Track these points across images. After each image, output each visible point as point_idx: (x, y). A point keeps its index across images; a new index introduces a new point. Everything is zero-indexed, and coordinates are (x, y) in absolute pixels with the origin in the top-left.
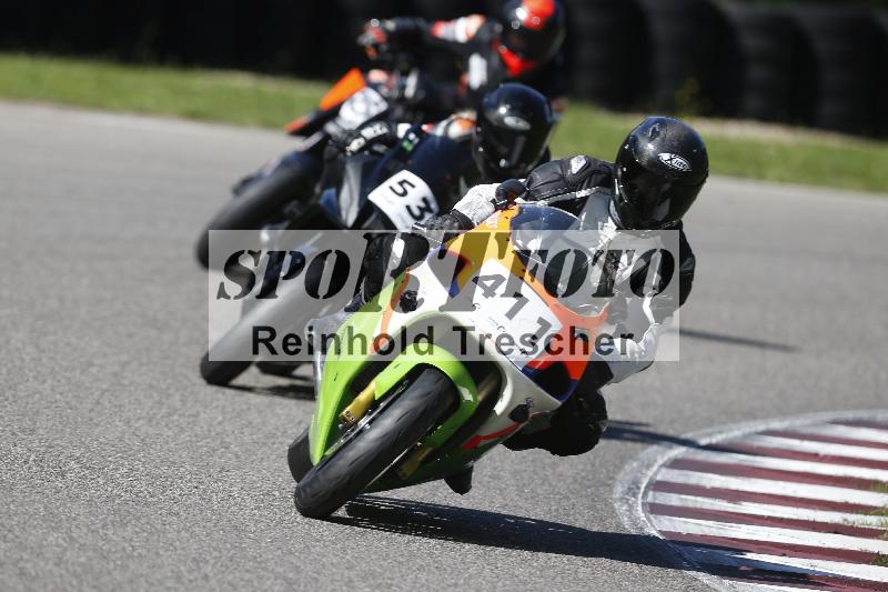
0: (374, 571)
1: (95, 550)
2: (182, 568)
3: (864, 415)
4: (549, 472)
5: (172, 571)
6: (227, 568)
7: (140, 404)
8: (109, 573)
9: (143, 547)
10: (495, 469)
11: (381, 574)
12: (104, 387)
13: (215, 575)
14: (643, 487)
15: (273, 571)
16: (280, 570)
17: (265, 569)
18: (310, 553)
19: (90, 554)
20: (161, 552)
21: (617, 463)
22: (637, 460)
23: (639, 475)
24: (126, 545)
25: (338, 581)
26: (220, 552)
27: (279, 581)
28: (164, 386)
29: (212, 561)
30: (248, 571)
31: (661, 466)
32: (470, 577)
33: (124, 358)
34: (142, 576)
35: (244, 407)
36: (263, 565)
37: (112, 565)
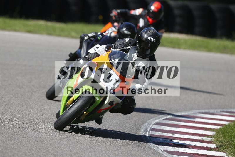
0: (78, 152)
1: (4, 147)
2: (27, 152)
3: (207, 111)
4: (124, 126)
5: (24, 153)
6: (39, 151)
7: (15, 108)
8: (7, 153)
9: (16, 146)
10: (109, 125)
11: (79, 153)
12: (6, 103)
13: (35, 154)
14: (149, 130)
15: (51, 152)
16: (52, 152)
17: (49, 152)
18: (60, 148)
19: (2, 148)
20: (21, 148)
21: (142, 123)
22: (147, 123)
23: (147, 127)
24: (12, 145)
25: (68, 155)
26: (37, 147)
27: (52, 155)
28: (22, 103)
29: (35, 150)
30: (44, 152)
31: (153, 124)
32: (103, 154)
33: (11, 96)
34: (16, 154)
35: (43, 109)
36: (48, 151)
37: (8, 151)
